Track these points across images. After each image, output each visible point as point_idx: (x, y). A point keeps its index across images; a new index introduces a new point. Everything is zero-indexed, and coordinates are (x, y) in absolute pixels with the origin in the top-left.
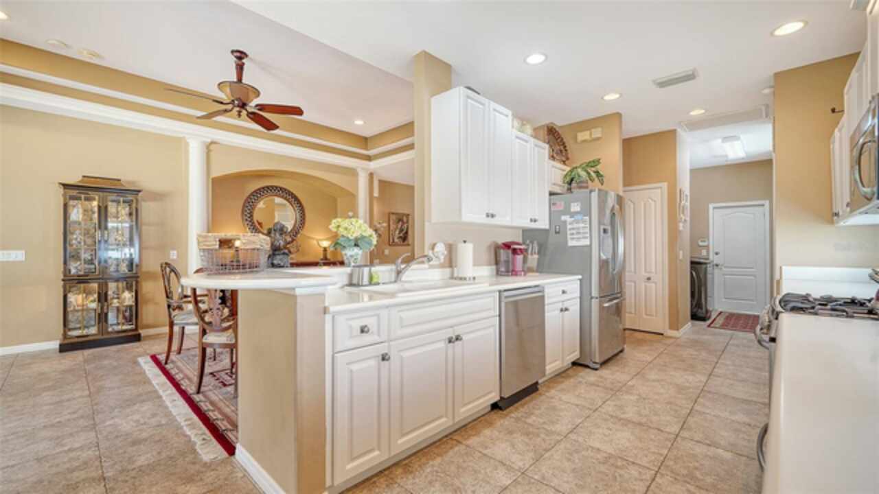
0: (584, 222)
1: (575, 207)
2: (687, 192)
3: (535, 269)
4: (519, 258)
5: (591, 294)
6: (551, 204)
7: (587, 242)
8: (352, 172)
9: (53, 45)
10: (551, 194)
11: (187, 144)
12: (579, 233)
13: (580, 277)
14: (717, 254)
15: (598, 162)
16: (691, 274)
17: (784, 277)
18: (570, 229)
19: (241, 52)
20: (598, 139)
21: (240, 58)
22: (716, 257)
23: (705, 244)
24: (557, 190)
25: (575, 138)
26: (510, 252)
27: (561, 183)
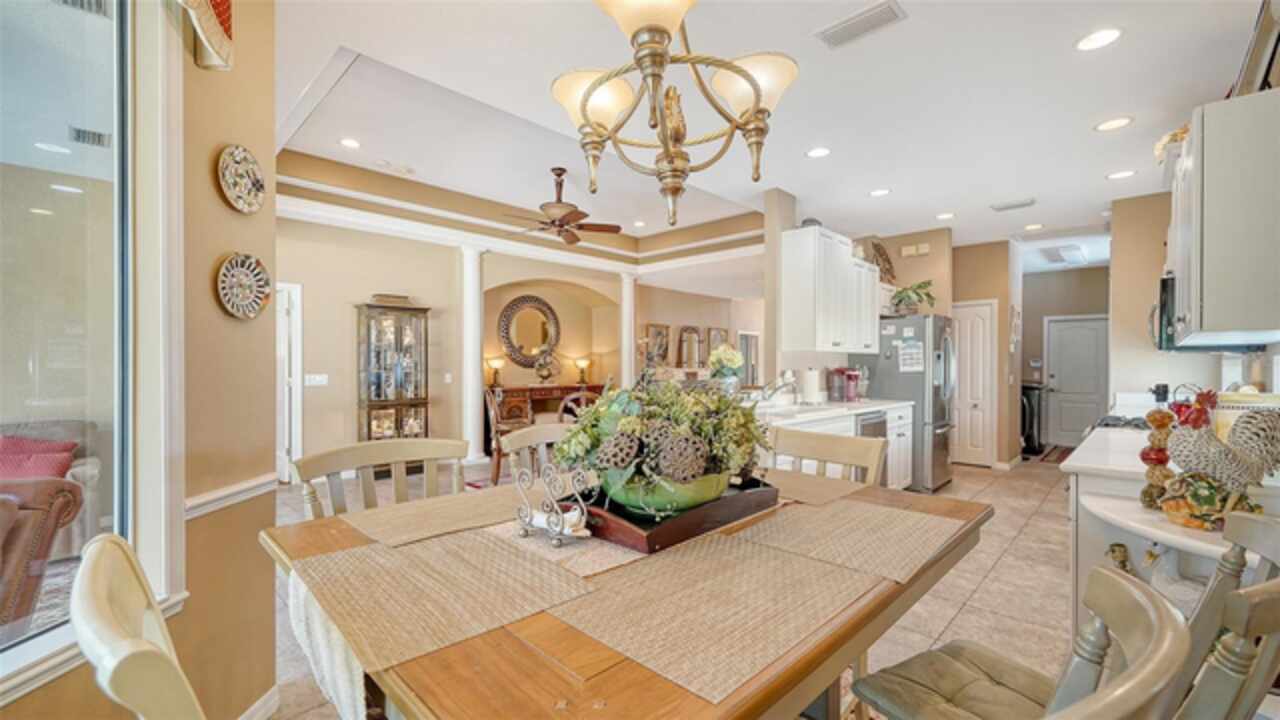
0: (918, 347)
1: (908, 332)
2: (1019, 308)
3: (864, 394)
4: (852, 383)
5: (923, 419)
6: (882, 327)
7: (920, 368)
8: (615, 277)
9: (380, 166)
10: (882, 317)
11: (461, 255)
12: (912, 359)
13: (913, 403)
14: (1052, 376)
15: (929, 283)
16: (1022, 401)
17: (1118, 403)
18: (904, 354)
19: (560, 169)
20: (926, 255)
21: (559, 175)
22: (1052, 380)
23: (1038, 365)
24: (886, 313)
25: (899, 252)
26: (845, 377)
27: (888, 305)
